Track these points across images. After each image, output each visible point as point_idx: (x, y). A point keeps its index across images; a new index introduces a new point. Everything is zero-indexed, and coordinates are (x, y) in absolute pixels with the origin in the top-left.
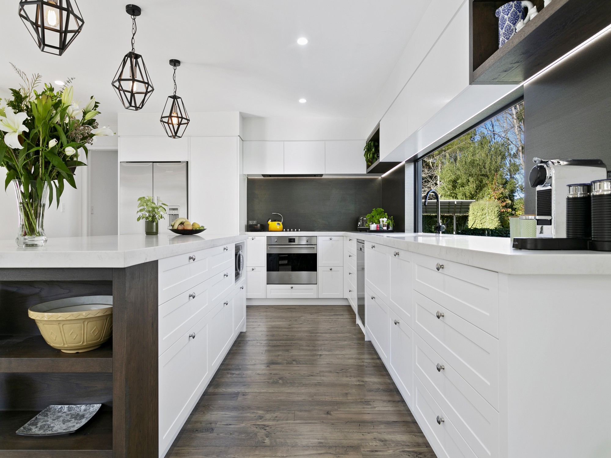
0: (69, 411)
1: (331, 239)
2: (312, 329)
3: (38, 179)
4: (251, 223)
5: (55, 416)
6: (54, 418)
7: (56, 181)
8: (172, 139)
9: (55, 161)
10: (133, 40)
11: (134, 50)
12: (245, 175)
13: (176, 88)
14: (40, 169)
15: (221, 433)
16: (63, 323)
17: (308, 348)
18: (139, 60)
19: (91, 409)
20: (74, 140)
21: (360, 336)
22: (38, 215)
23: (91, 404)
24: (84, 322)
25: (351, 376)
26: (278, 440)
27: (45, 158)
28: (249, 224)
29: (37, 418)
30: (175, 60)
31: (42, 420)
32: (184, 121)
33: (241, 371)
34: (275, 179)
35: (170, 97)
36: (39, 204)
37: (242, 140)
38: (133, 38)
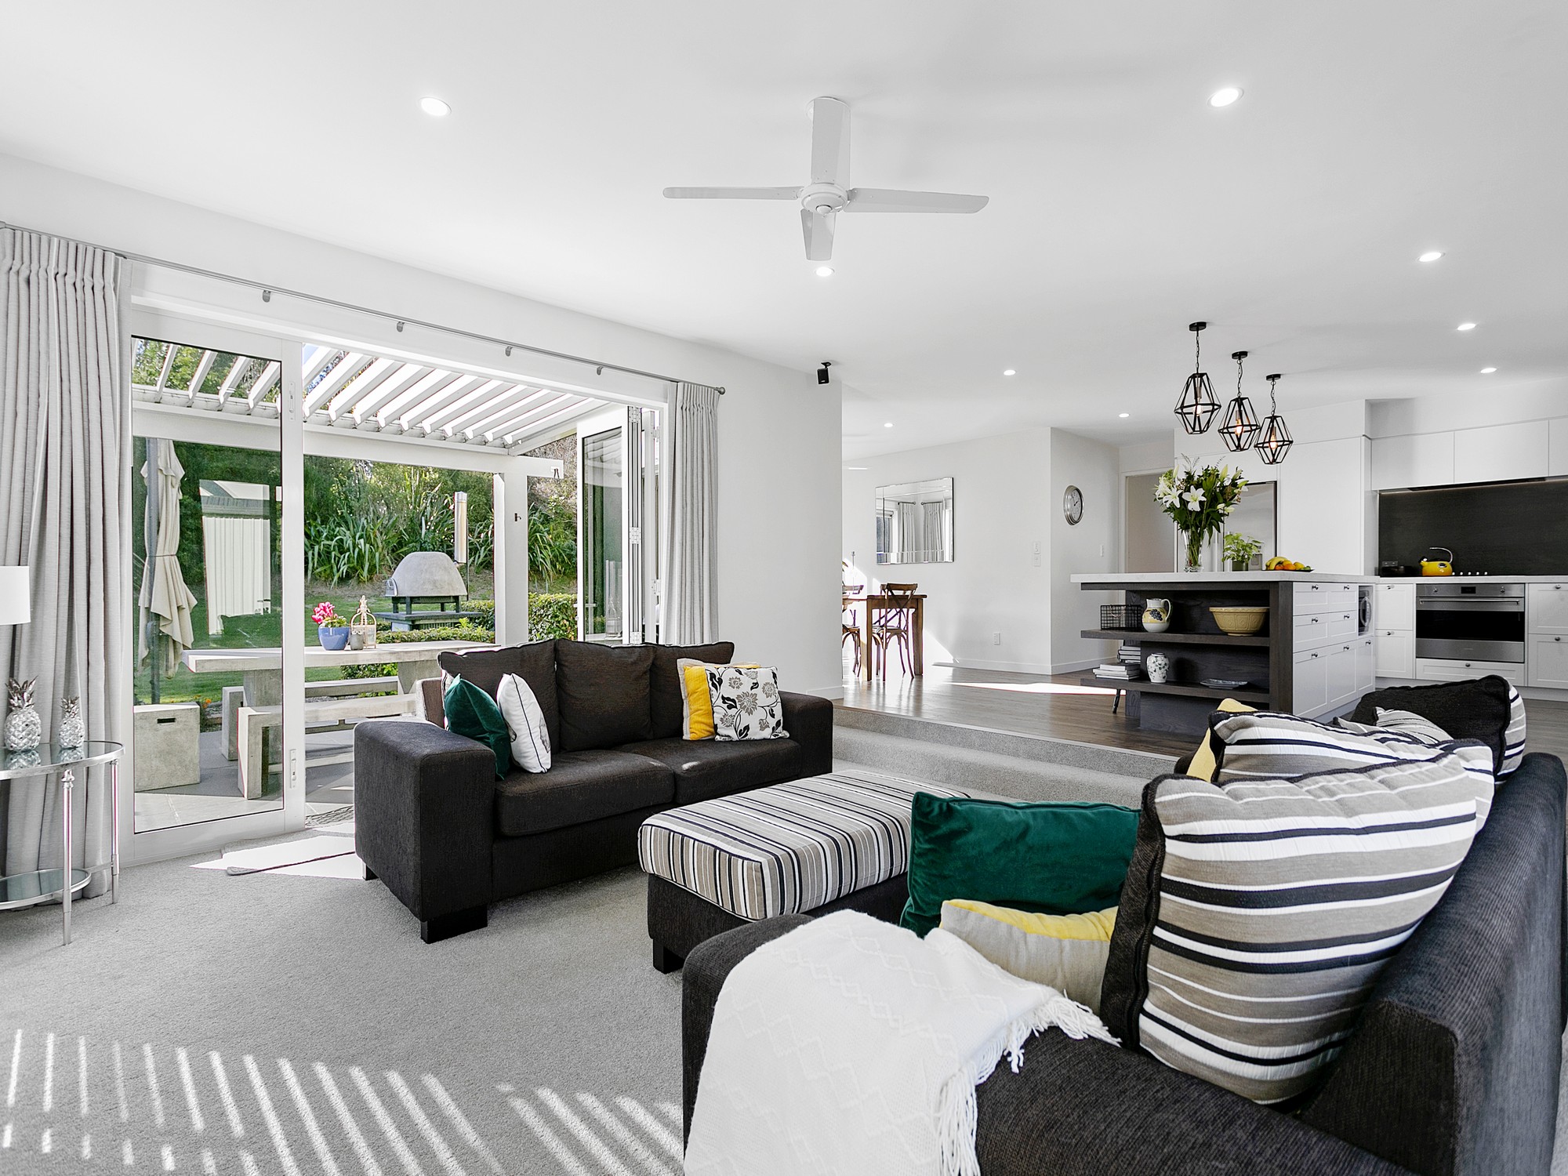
4: (1386, 564)
12: (1376, 491)
19: (1240, 683)
24: (1250, 615)
28: (1383, 566)
30: (1273, 375)
37: (1372, 440)
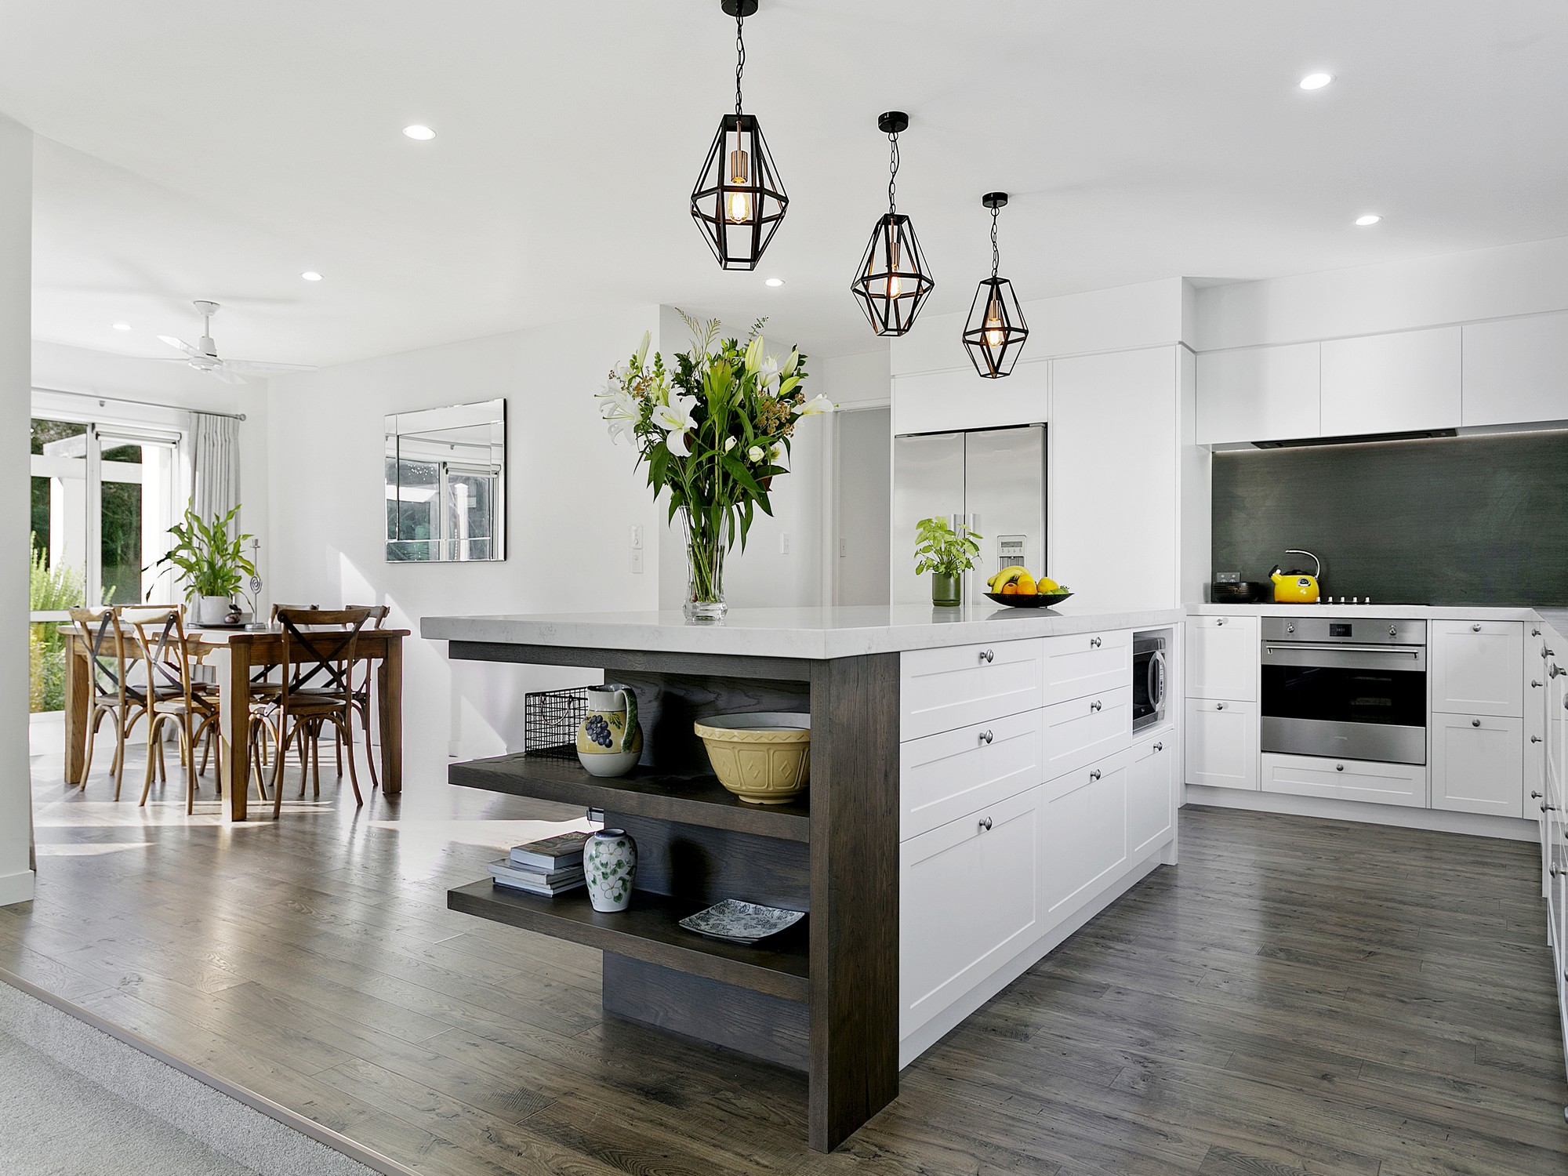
0: (756, 914)
1: (1476, 630)
2: (1375, 887)
3: (714, 504)
4: (1223, 578)
5: (735, 916)
6: (733, 919)
7: (741, 504)
8: (989, 381)
9: (737, 472)
10: (892, 185)
11: (893, 207)
12: (1206, 446)
13: (996, 260)
14: (717, 486)
15: (1043, 1047)
16: (739, 747)
17: (1340, 931)
18: (905, 225)
19: (789, 918)
20: (765, 433)
21: (1535, 930)
22: (714, 567)
23: (789, 910)
24: (768, 750)
25: (1442, 1019)
26: (1167, 1092)
27: (723, 467)
28: (1218, 580)
29: (708, 911)
30: (994, 194)
31: (716, 918)
32: (1013, 335)
33: (1129, 946)
34: (1297, 450)
35: (983, 282)
36: (716, 547)
37: (1193, 352)
38: (892, 182)
